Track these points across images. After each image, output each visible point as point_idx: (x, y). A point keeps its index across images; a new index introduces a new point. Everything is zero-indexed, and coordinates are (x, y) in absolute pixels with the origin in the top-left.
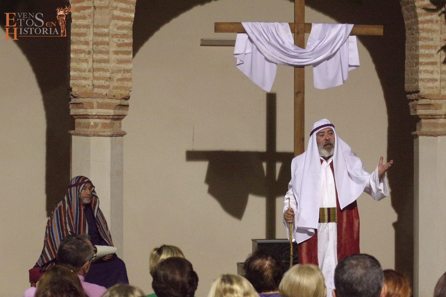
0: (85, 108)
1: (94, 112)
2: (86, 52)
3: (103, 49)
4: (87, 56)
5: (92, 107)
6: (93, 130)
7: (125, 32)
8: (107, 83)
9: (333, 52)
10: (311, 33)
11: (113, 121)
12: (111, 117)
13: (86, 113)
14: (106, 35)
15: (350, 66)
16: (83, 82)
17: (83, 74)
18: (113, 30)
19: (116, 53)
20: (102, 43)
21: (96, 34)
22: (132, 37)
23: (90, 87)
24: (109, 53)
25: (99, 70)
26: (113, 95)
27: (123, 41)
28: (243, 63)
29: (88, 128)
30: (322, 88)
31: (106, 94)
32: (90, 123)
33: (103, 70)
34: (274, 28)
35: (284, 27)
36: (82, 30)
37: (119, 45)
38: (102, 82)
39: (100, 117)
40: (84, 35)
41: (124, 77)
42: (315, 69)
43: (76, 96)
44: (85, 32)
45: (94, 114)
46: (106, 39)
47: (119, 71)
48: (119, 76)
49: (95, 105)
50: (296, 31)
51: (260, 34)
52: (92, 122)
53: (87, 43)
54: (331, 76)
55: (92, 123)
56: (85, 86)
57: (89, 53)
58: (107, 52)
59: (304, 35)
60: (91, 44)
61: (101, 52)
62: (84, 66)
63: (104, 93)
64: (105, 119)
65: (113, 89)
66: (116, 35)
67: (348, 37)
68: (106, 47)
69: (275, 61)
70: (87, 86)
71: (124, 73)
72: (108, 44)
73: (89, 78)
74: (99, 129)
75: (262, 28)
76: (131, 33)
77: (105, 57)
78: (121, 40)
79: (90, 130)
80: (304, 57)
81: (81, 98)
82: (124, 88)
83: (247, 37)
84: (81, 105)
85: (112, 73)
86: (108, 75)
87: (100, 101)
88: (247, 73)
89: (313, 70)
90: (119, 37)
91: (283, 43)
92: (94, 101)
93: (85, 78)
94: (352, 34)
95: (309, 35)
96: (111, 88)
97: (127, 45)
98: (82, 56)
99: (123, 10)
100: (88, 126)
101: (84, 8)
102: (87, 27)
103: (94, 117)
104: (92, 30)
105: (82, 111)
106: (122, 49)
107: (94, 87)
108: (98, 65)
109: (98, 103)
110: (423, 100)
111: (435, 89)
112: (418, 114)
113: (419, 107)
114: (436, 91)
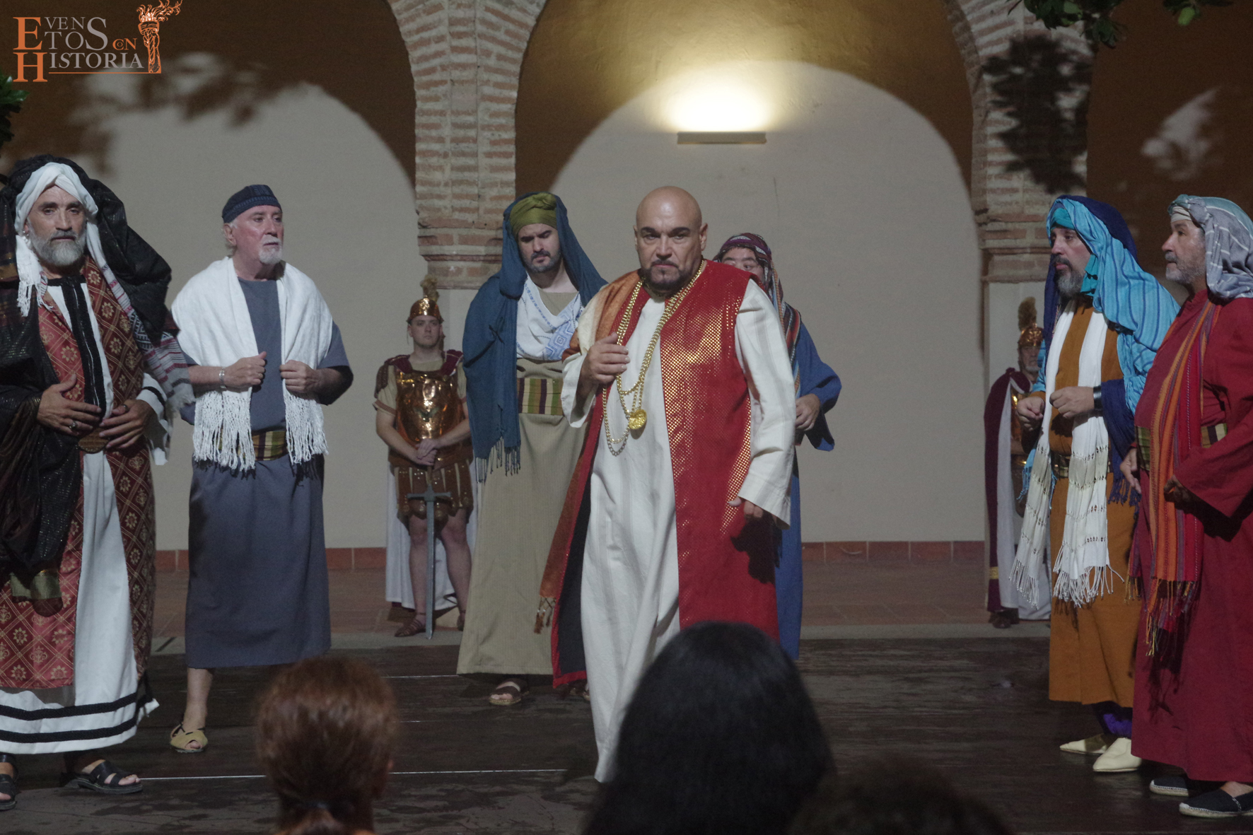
0: (440, 243)
1: (454, 250)
2: (441, 155)
3: (467, 150)
4: (442, 161)
5: (452, 244)
6: (454, 278)
7: (503, 120)
8: (475, 204)
11: (487, 265)
12: (482, 258)
13: (442, 252)
14: (471, 126)
16: (438, 203)
17: (436, 190)
18: (483, 118)
19: (489, 155)
21: (455, 125)
22: (513, 129)
23: (447, 211)
24: (477, 156)
25: (461, 182)
26: (485, 222)
27: (500, 135)
29: (446, 275)
31: (473, 222)
32: (449, 268)
33: (467, 182)
36: (434, 119)
37: (494, 143)
38: (466, 203)
39: (465, 258)
40: (436, 126)
41: (503, 192)
43: (425, 225)
44: (439, 121)
45: (454, 253)
46: (472, 133)
47: (494, 184)
48: (494, 192)
49: (456, 239)
52: (452, 266)
53: (441, 140)
55: (452, 268)
56: (439, 210)
57: (445, 155)
58: (475, 155)
60: (448, 140)
61: (464, 154)
62: (437, 176)
63: (470, 220)
64: (473, 261)
65: (485, 213)
66: (488, 127)
68: (472, 145)
70: (444, 209)
71: (502, 187)
72: (475, 141)
73: (446, 196)
74: (464, 276)
76: (512, 122)
77: (471, 162)
78: (497, 134)
79: (449, 278)
81: (433, 228)
84: (434, 240)
85: (483, 188)
86: (475, 190)
87: (464, 232)
90: (494, 129)
92: (455, 233)
93: (440, 197)
96: (481, 211)
97: (506, 142)
98: (434, 160)
99: (498, 85)
100: (446, 272)
101: (437, 84)
102: (442, 113)
103: (455, 258)
104: (449, 119)
105: (435, 250)
106: (497, 149)
107: (453, 211)
108: (460, 176)
109: (460, 236)
110: (993, 223)
111: (1014, 206)
112: (985, 246)
113: (988, 236)
114: (1016, 209)
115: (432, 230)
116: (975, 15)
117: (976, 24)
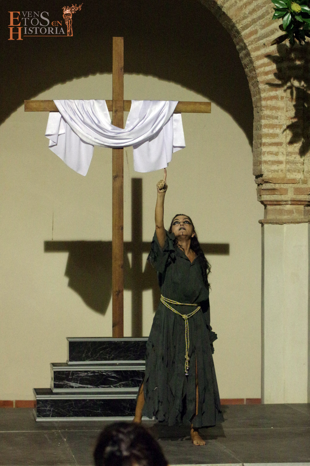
9: (155, 132)
10: (130, 111)
15: (174, 147)
28: (56, 145)
34: (90, 106)
35: (101, 105)
42: (136, 151)
50: (114, 109)
51: (74, 113)
54: (153, 158)
59: (123, 113)
67: (172, 115)
69: (91, 143)
75: (76, 107)
83: (61, 116)
88: (61, 156)
89: (132, 152)
91: (99, 122)
94: (176, 112)
95: (128, 114)
110: (267, 184)
111: (280, 173)
112: (262, 199)
113: (264, 192)
114: (281, 175)
116: (253, 46)
117: (254, 52)
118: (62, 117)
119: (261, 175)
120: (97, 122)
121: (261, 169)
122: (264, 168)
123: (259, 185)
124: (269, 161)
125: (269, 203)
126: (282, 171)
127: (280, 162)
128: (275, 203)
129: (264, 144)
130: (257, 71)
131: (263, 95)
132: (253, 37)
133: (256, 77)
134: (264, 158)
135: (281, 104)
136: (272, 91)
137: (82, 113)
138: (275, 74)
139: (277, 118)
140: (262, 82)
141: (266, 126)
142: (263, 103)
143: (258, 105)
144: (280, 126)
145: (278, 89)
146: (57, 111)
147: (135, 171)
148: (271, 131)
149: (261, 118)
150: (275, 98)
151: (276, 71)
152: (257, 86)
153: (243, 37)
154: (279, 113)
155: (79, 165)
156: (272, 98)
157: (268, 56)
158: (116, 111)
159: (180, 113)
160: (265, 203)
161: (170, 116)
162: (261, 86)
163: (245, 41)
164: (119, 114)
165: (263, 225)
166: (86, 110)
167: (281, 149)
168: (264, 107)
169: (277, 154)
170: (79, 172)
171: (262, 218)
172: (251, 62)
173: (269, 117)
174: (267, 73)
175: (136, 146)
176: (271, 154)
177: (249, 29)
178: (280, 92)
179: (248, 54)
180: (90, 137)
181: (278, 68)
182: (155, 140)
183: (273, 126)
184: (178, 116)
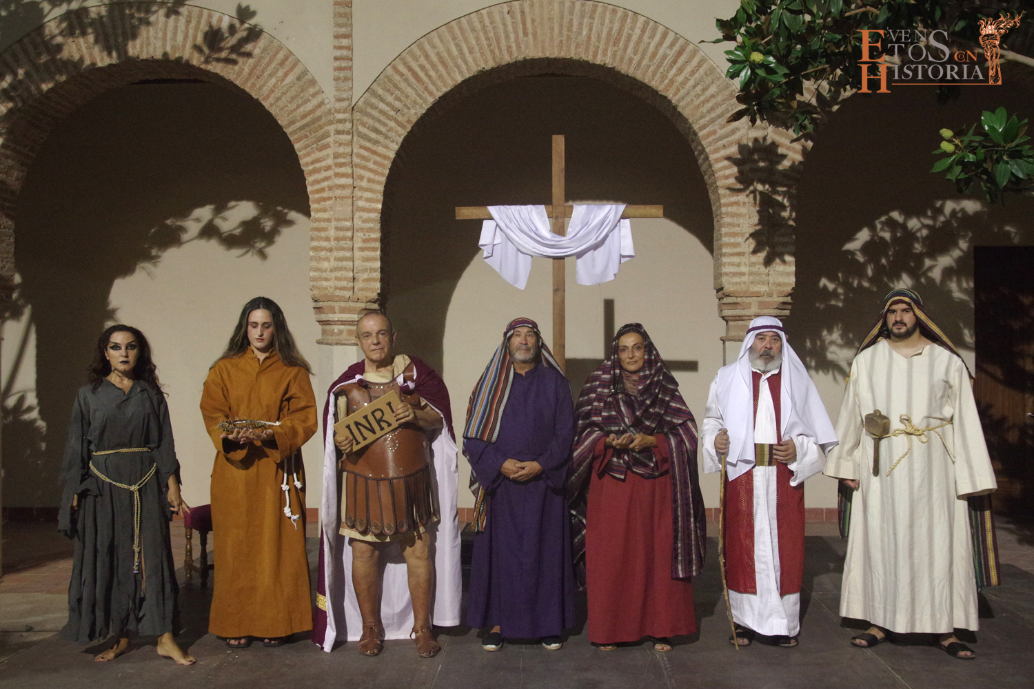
0: (327, 312)
1: (336, 317)
3: (346, 246)
4: (328, 254)
5: (334, 313)
6: (337, 338)
7: (371, 225)
8: (351, 284)
9: (599, 239)
10: (572, 217)
13: (327, 319)
14: (347, 229)
15: (622, 256)
16: (325, 284)
17: (324, 275)
18: (357, 223)
19: (362, 249)
20: (344, 239)
21: (337, 228)
22: (379, 231)
24: (353, 250)
25: (341, 269)
26: (357, 297)
27: (369, 235)
28: (492, 256)
29: (332, 335)
30: (589, 284)
31: (350, 298)
32: (334, 330)
33: (345, 269)
34: (527, 212)
35: (539, 211)
36: (323, 225)
37: (365, 241)
38: (344, 283)
39: (344, 323)
41: (371, 277)
42: (579, 261)
43: (316, 299)
44: (326, 226)
45: (336, 319)
47: (365, 270)
48: (365, 276)
50: (554, 215)
51: (510, 220)
52: (336, 328)
53: (327, 239)
54: (599, 269)
55: (336, 330)
56: (326, 289)
57: (331, 250)
59: (564, 219)
60: (332, 239)
61: (343, 249)
62: (325, 265)
63: (347, 296)
64: (350, 325)
65: (358, 291)
66: (361, 229)
67: (619, 221)
68: (348, 242)
69: (529, 253)
70: (329, 288)
71: (370, 272)
72: (352, 239)
73: (331, 279)
74: (344, 335)
75: (512, 213)
76: (378, 226)
77: (348, 254)
78: (367, 234)
79: (333, 338)
80: (565, 246)
81: (321, 301)
82: (370, 289)
83: (495, 224)
84: (323, 310)
85: (358, 273)
86: (351, 275)
87: (343, 304)
88: (497, 268)
89: (576, 262)
90: (365, 231)
91: (537, 229)
92: (336, 305)
93: (326, 279)
94: (623, 217)
95: (570, 220)
96: (356, 289)
97: (374, 240)
98: (323, 253)
99: (368, 200)
100: (332, 333)
101: (325, 199)
102: (329, 220)
103: (337, 323)
104: (334, 224)
105: (324, 317)
106: (368, 245)
107: (335, 289)
108: (340, 264)
109: (340, 307)
110: (729, 298)
111: (743, 285)
112: (723, 315)
113: (724, 307)
114: (744, 288)
115: (321, 303)
116: (712, 148)
117: (713, 154)
118: (497, 225)
119: (722, 289)
120: (534, 229)
121: (722, 282)
122: (724, 280)
123: (719, 299)
124: (730, 273)
125: (730, 318)
126: (744, 283)
127: (743, 274)
128: (737, 318)
129: (725, 255)
130: (717, 175)
131: (723, 201)
132: (711, 139)
133: (715, 183)
134: (725, 270)
135: (743, 210)
136: (733, 196)
137: (518, 220)
138: (736, 178)
139: (738, 226)
140: (722, 187)
141: (727, 235)
142: (724, 210)
143: (718, 213)
144: (742, 235)
145: (740, 194)
146: (491, 218)
147: (579, 282)
148: (732, 240)
149: (721, 226)
150: (737, 203)
151: (737, 175)
152: (717, 192)
153: (700, 138)
154: (741, 221)
155: (516, 279)
156: (732, 204)
157: (729, 158)
158: (556, 218)
159: (628, 218)
160: (727, 318)
161: (616, 222)
162: (721, 191)
163: (703, 143)
164: (560, 220)
165: (724, 343)
166: (523, 217)
167: (744, 260)
168: (724, 214)
169: (738, 265)
170: (516, 286)
171: (723, 334)
172: (710, 166)
173: (730, 225)
174: (727, 177)
175: (579, 255)
176: (732, 265)
177: (707, 129)
178: (742, 197)
179: (707, 158)
180: (527, 246)
181: (740, 172)
182: (601, 249)
183: (735, 235)
184: (627, 222)
